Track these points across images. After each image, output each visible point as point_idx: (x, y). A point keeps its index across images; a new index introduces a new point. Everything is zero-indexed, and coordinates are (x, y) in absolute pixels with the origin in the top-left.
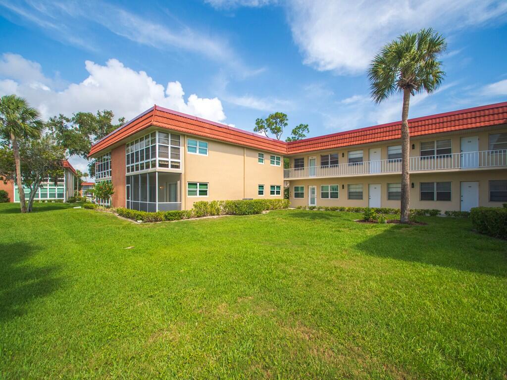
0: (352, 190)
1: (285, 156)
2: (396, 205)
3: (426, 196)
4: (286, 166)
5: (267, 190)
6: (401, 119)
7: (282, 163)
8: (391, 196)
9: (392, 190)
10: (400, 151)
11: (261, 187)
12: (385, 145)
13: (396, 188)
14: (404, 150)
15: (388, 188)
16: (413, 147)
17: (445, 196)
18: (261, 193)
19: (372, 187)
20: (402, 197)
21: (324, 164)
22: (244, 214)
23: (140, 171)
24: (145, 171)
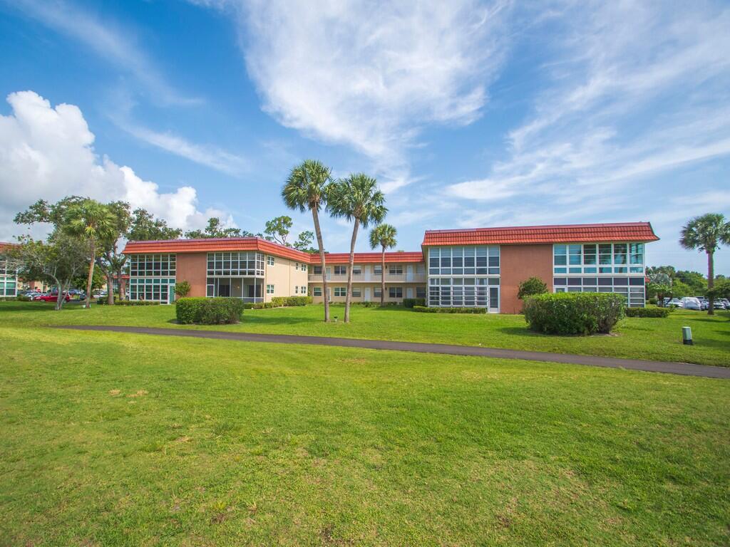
0: (354, 291)
1: (309, 264)
2: (378, 300)
3: (392, 295)
4: (309, 272)
5: (300, 290)
6: (381, 252)
7: (307, 270)
8: (376, 295)
9: (377, 291)
10: (381, 269)
11: (297, 287)
12: (373, 264)
13: (378, 290)
14: (383, 268)
15: (374, 290)
16: (386, 267)
17: (400, 295)
18: (297, 292)
19: (366, 289)
20: (381, 295)
21: (337, 272)
22: (298, 305)
23: (231, 276)
24: (239, 276)
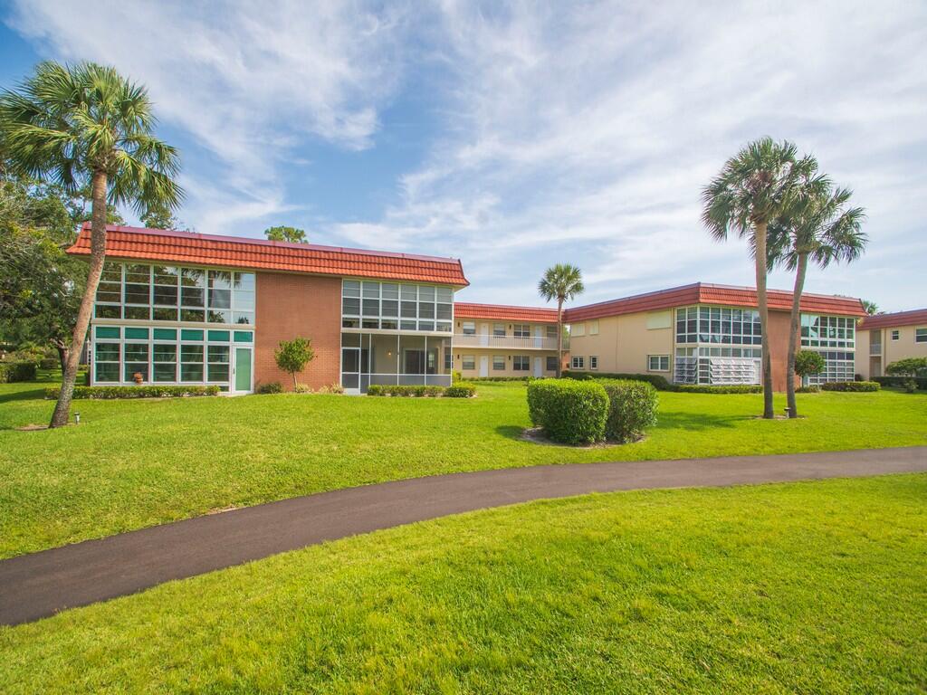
3: (517, 367)
8: (495, 367)
9: (496, 361)
12: (492, 321)
13: (499, 359)
15: (494, 359)
16: (510, 327)
17: (526, 368)
19: (482, 357)
23: (399, 332)
24: (417, 332)
